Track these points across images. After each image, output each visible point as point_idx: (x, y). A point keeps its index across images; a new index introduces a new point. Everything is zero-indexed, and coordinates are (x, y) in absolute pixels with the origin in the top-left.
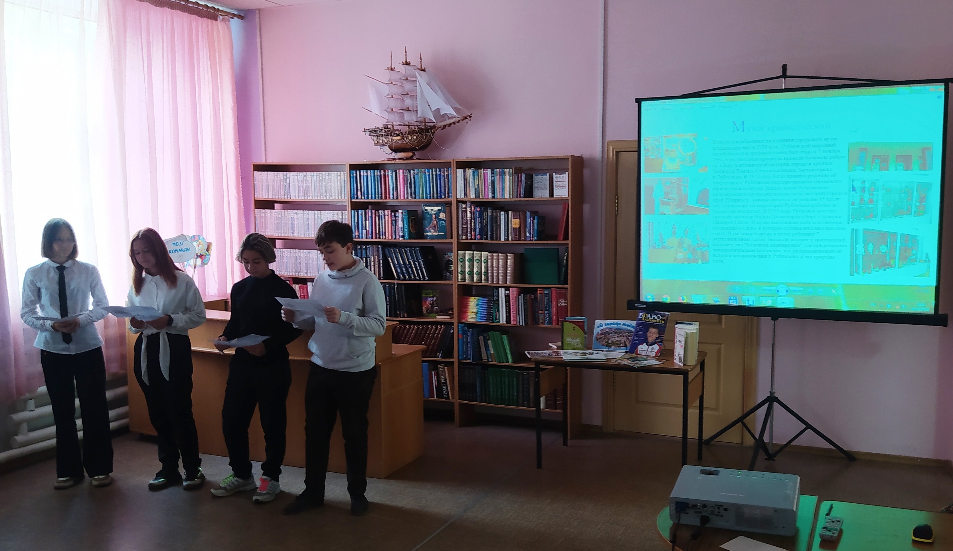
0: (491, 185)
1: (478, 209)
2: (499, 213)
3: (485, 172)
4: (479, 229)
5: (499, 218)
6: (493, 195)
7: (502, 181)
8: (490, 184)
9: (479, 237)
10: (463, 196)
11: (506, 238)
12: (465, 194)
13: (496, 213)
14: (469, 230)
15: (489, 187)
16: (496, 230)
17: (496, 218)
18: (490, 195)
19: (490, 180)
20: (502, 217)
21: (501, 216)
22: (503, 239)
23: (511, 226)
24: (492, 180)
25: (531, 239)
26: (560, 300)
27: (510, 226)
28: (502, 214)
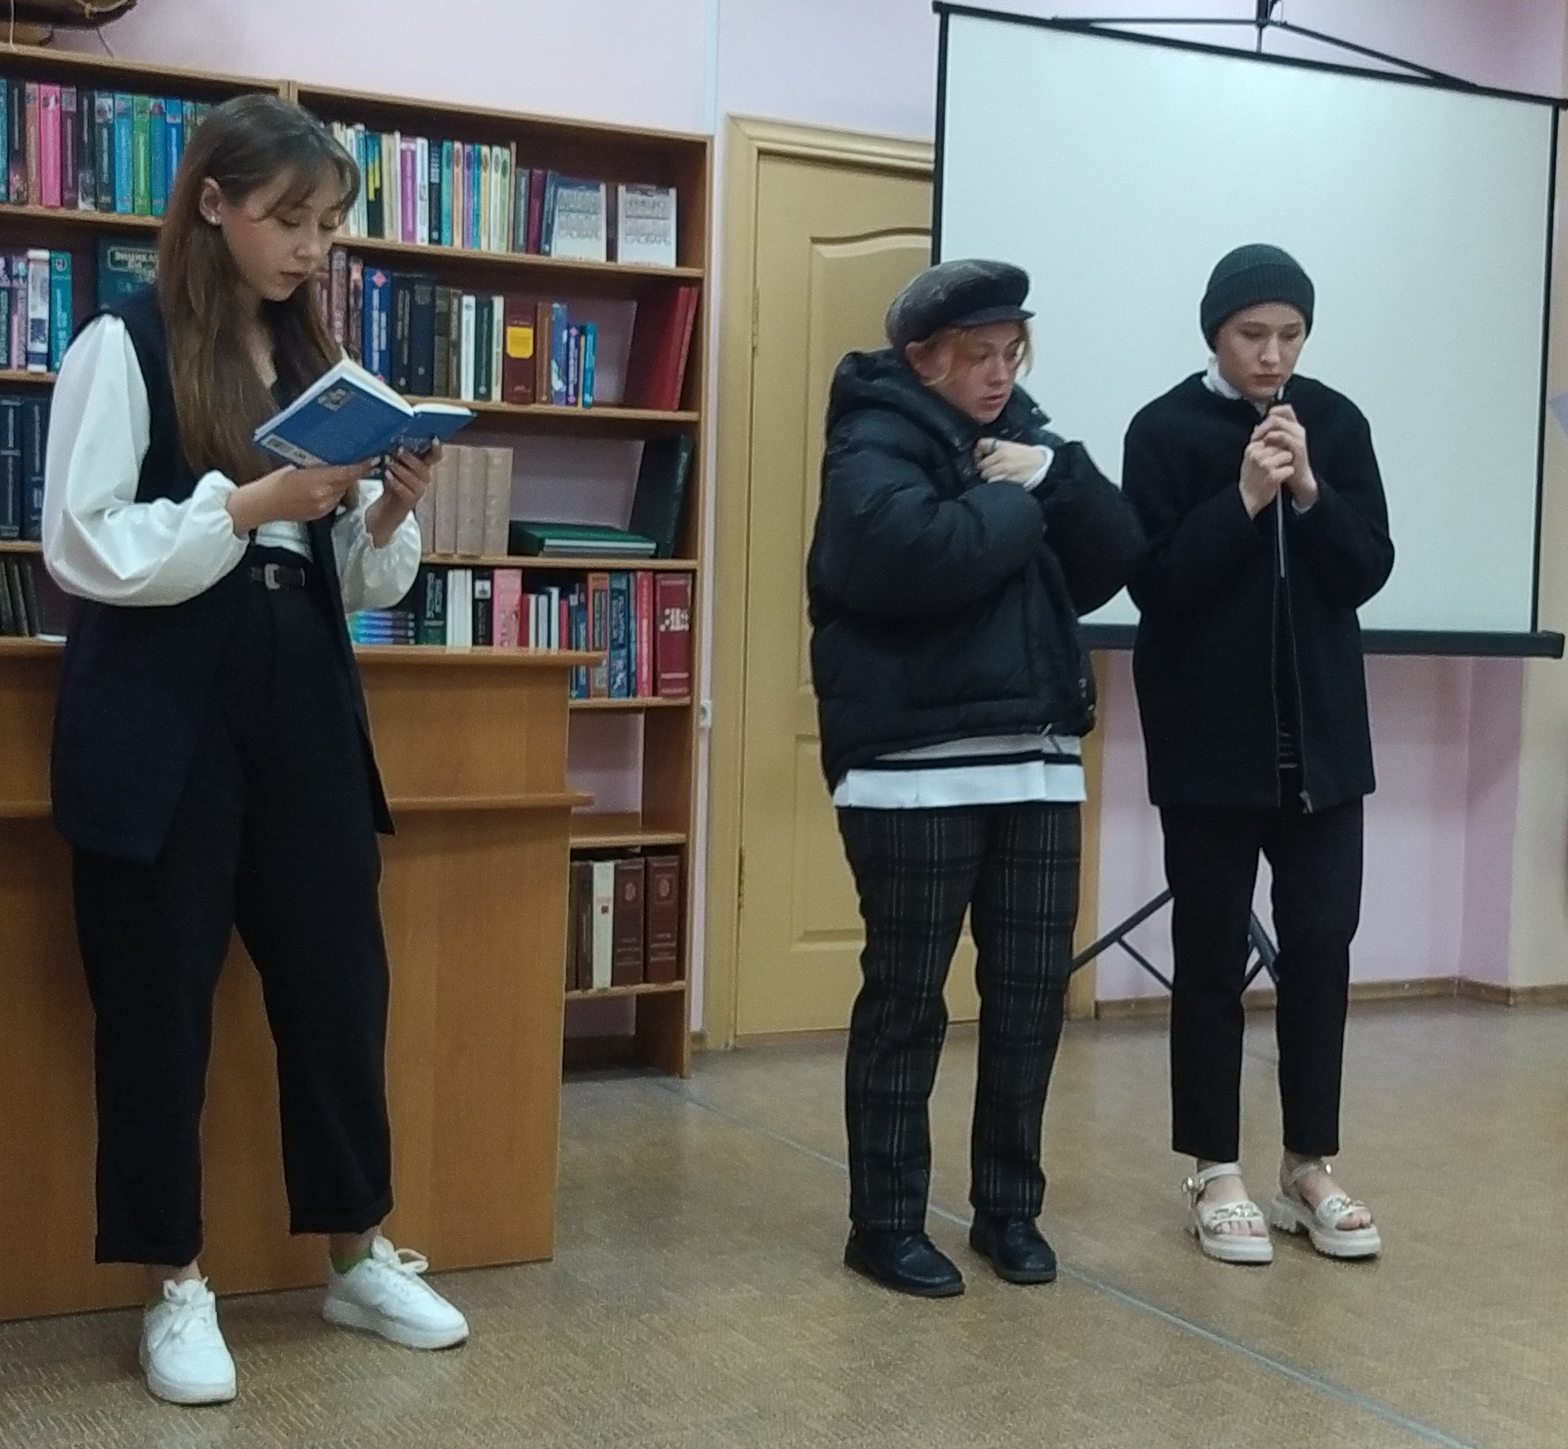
0: (426, 196)
1: (379, 278)
2: (455, 302)
3: (404, 146)
4: (380, 352)
5: (454, 317)
6: (435, 235)
7: (473, 186)
8: (422, 192)
11: (483, 390)
13: (448, 298)
15: (419, 203)
16: (448, 362)
17: (447, 316)
18: (422, 232)
19: (422, 180)
20: (469, 317)
21: (464, 312)
22: (468, 395)
23: (500, 350)
24: (432, 180)
25: (572, 399)
26: (667, 612)
27: (497, 349)
28: (468, 307)
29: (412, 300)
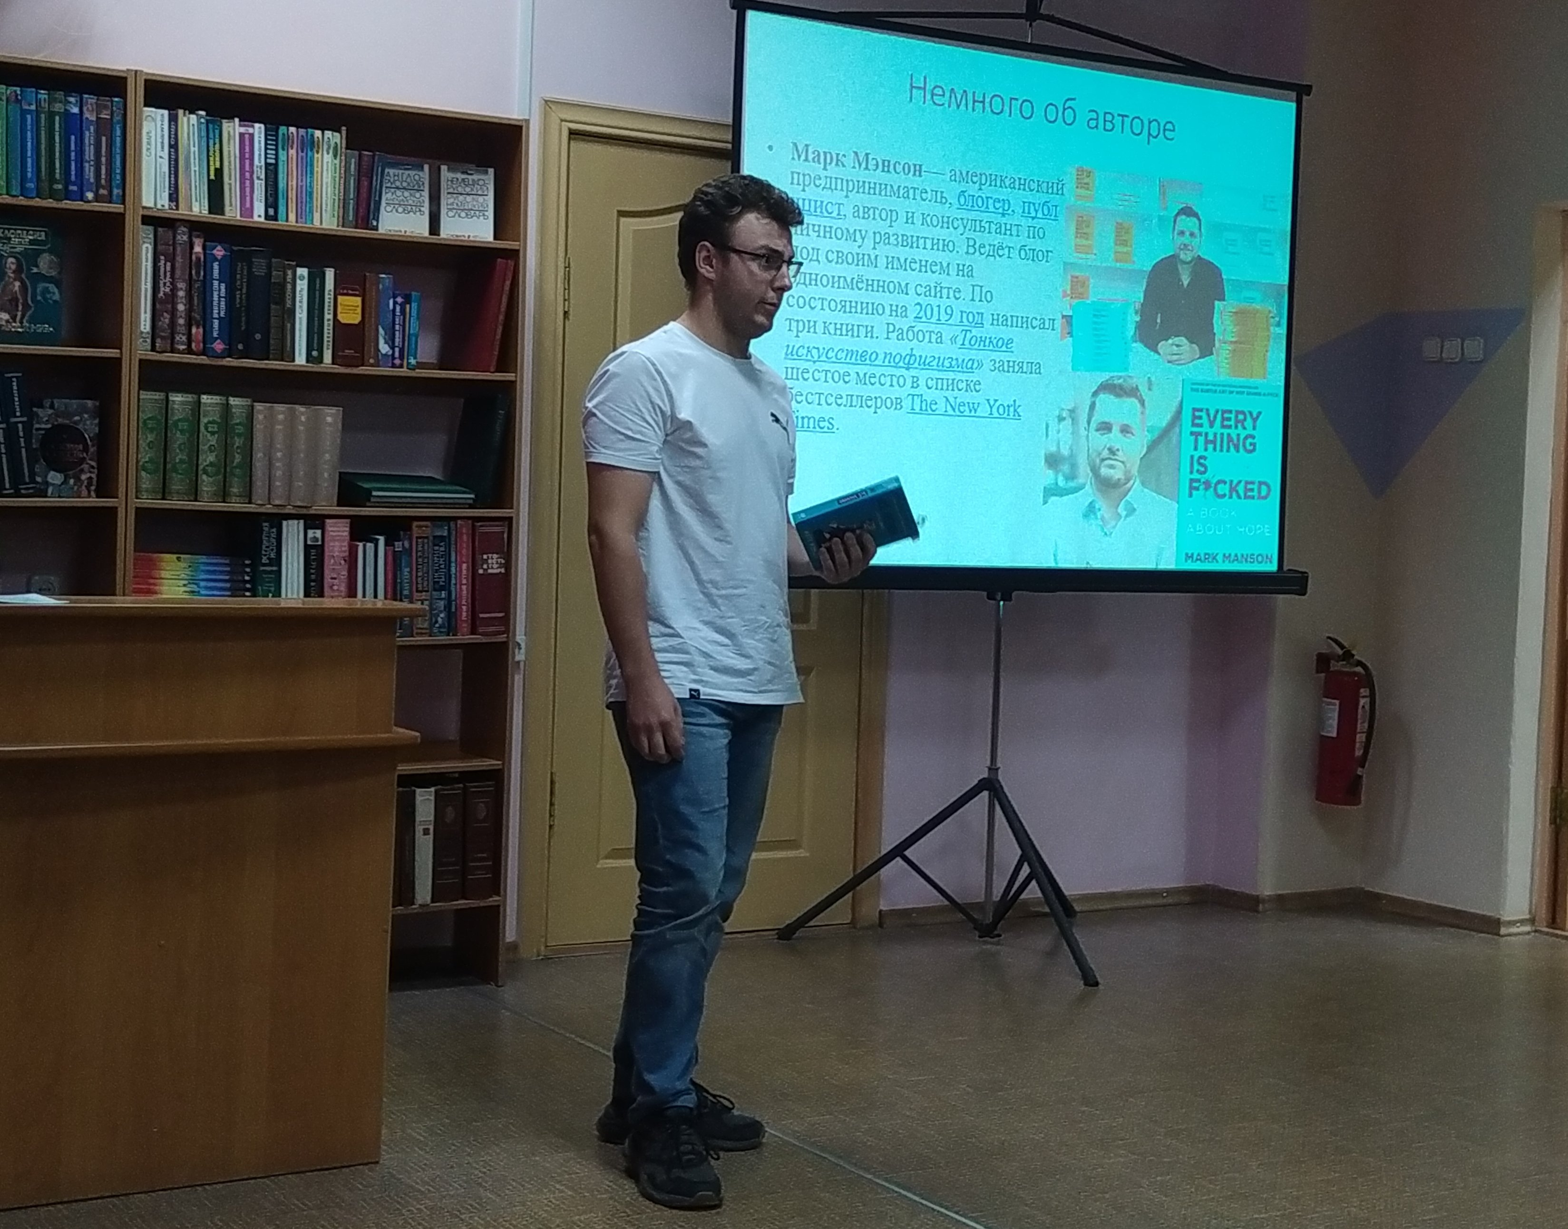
0: (263, 176)
1: (219, 252)
2: (289, 272)
3: (243, 130)
4: (220, 319)
5: (289, 286)
6: (271, 212)
7: (307, 167)
8: (259, 172)
9: (219, 346)
10: (164, 201)
11: (315, 353)
12: (174, 197)
13: (284, 270)
14: (181, 321)
15: (256, 181)
16: (283, 328)
17: (282, 286)
18: (259, 209)
19: (259, 161)
20: (302, 286)
21: (298, 281)
22: (301, 359)
23: (331, 317)
24: (269, 161)
25: (397, 362)
26: (485, 557)
27: (328, 316)
28: (302, 278)
29: (250, 272)
